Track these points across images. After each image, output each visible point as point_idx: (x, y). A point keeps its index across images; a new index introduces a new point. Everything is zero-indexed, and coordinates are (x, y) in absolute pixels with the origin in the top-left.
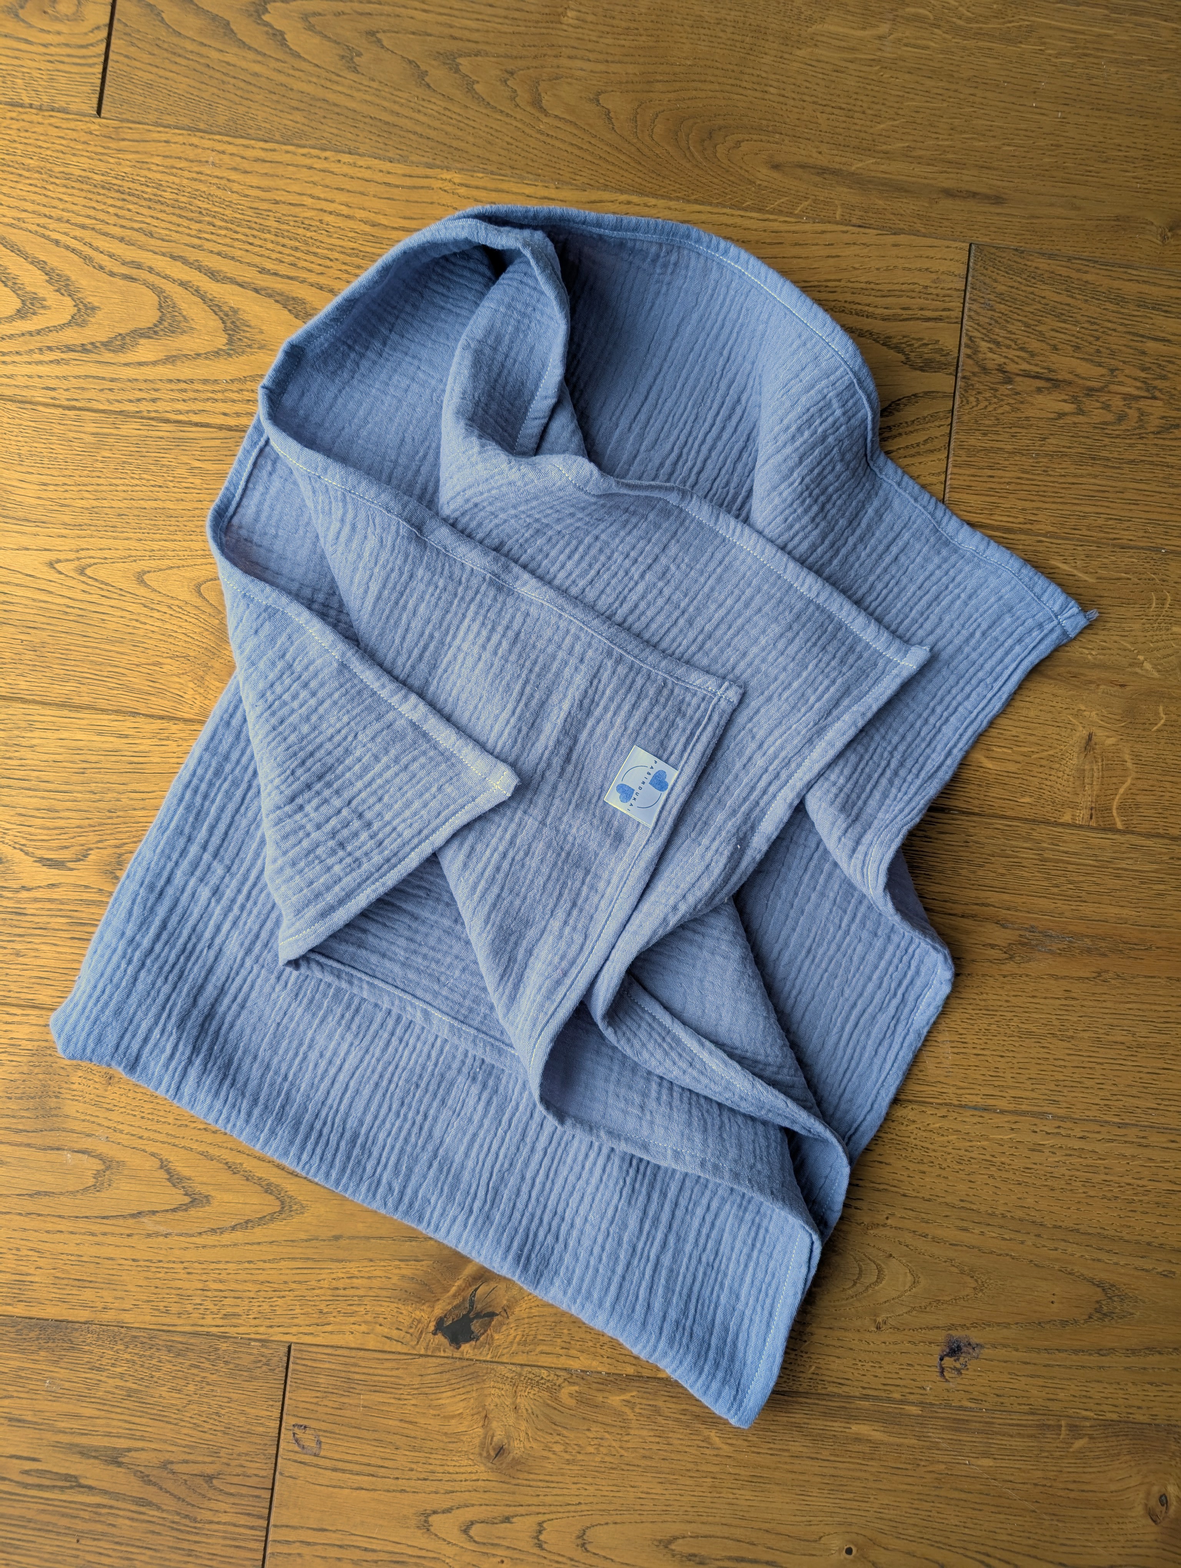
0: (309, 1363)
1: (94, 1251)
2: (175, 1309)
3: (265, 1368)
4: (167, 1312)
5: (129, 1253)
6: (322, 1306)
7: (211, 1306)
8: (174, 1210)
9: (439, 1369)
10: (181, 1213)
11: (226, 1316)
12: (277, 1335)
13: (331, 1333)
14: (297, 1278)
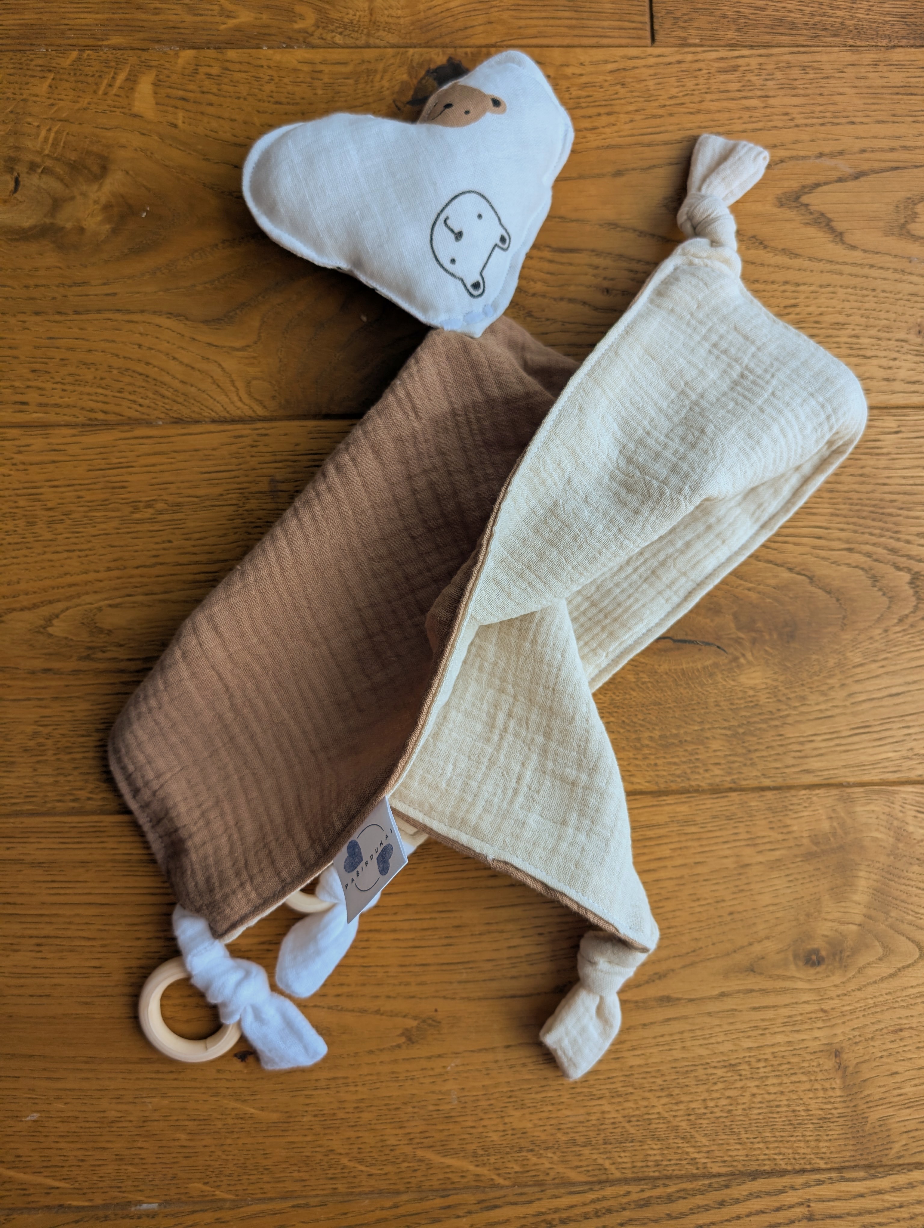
0: (627, 24)
1: (901, 129)
2: (796, 73)
3: (678, 14)
4: (804, 68)
5: (860, 130)
6: (622, 91)
7: (754, 79)
8: (817, 185)
9: (469, 32)
10: (808, 182)
11: (735, 69)
12: (670, 54)
13: (606, 62)
14: (658, 121)
